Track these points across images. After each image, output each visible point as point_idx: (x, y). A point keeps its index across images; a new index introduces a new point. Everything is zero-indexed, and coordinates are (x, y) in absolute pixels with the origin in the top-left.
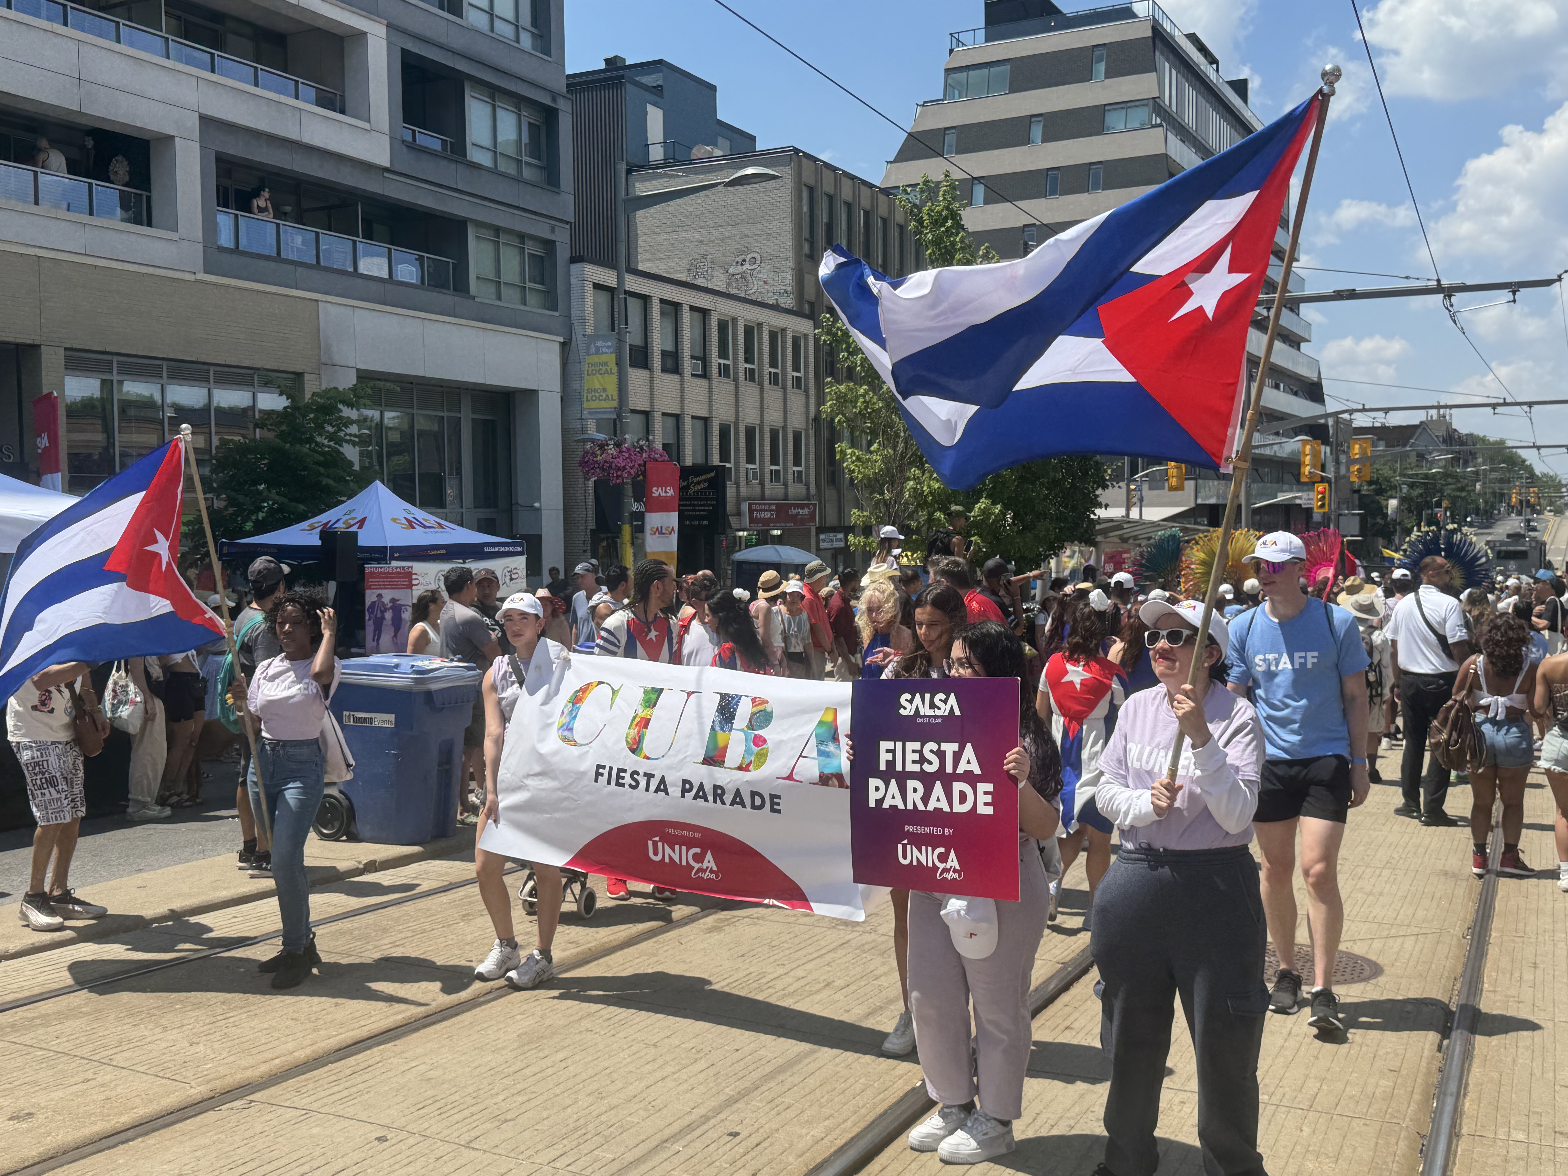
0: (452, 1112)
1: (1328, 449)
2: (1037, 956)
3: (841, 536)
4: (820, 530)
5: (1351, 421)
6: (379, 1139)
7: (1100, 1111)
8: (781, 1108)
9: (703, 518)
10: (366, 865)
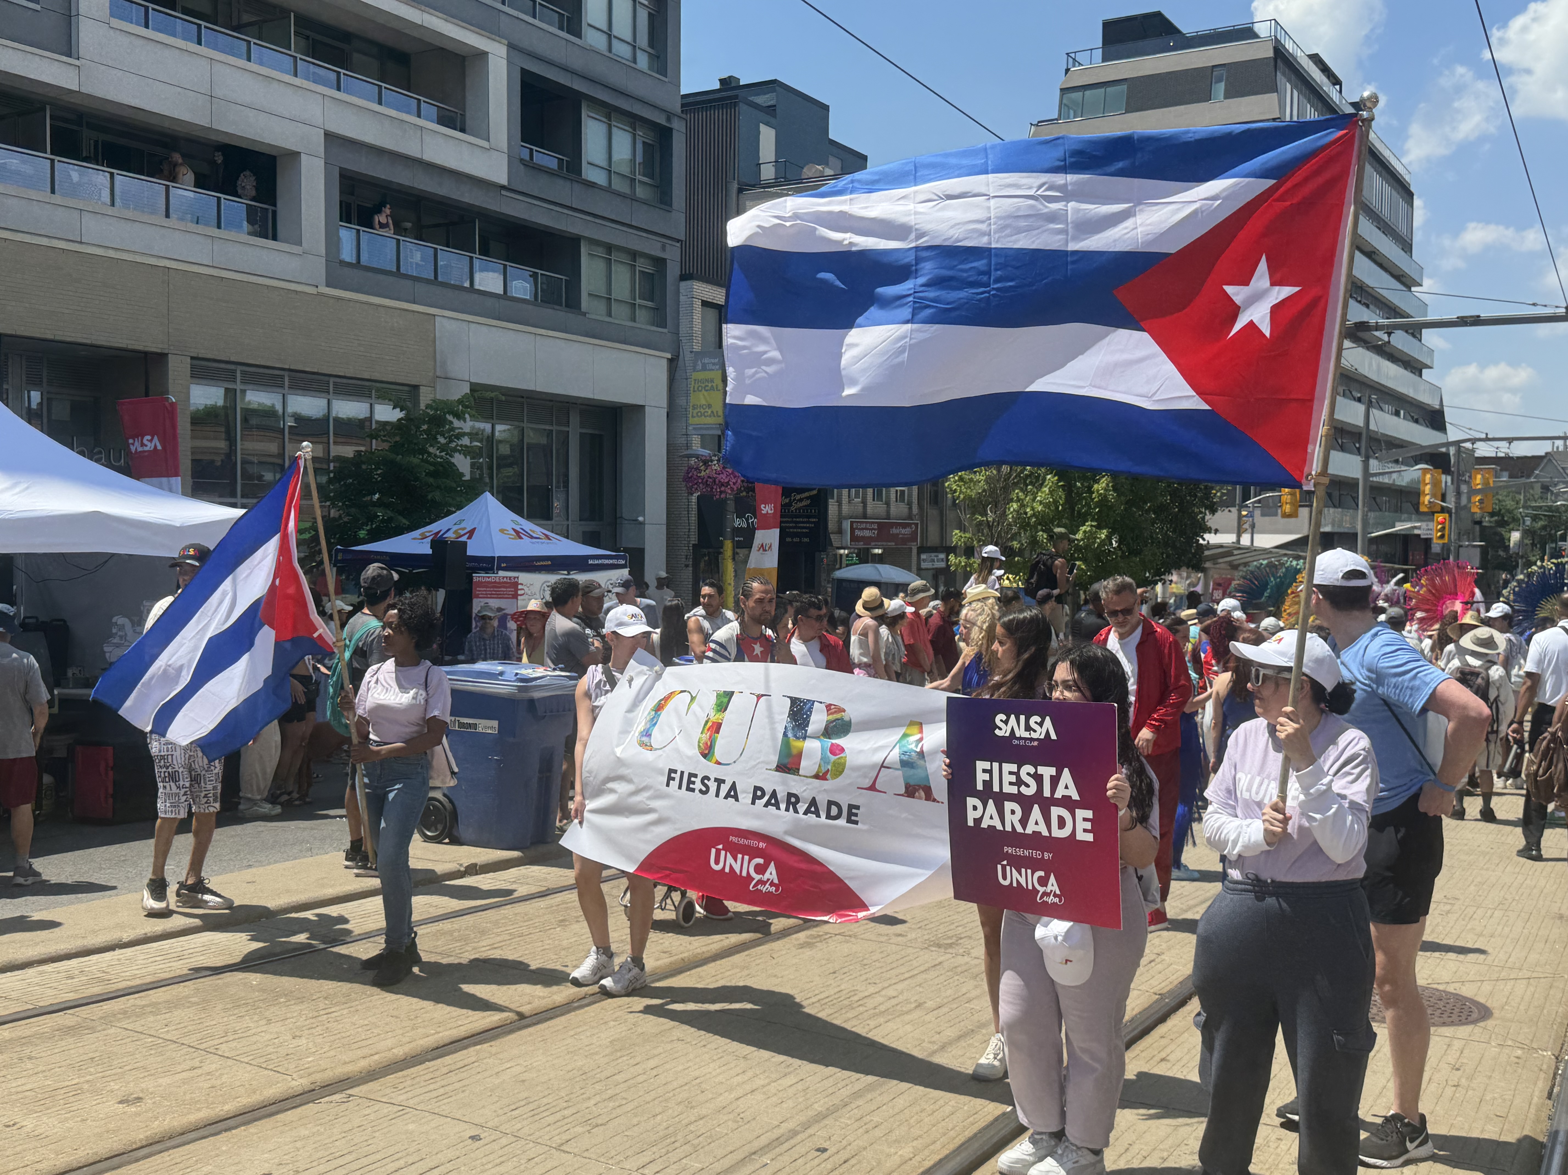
0: (545, 1114)
1: (1449, 478)
2: (1132, 986)
3: (942, 556)
4: (922, 550)
5: (1473, 450)
6: (472, 1138)
7: (1196, 1145)
8: (869, 1126)
9: (805, 535)
10: (467, 867)
